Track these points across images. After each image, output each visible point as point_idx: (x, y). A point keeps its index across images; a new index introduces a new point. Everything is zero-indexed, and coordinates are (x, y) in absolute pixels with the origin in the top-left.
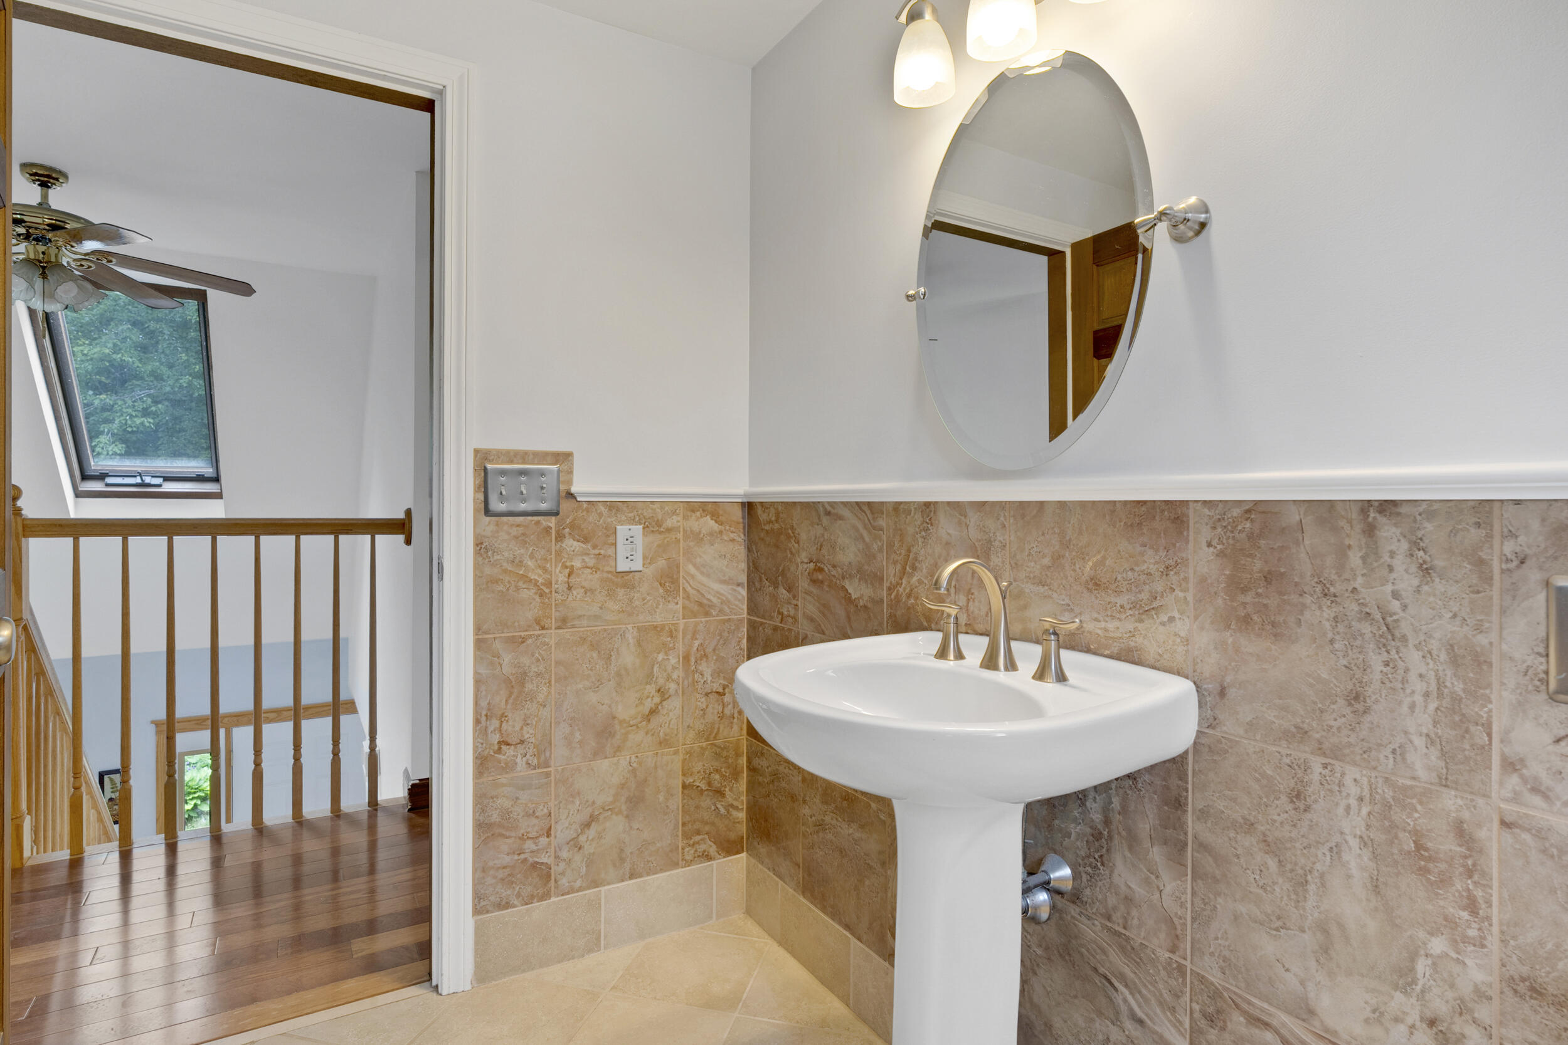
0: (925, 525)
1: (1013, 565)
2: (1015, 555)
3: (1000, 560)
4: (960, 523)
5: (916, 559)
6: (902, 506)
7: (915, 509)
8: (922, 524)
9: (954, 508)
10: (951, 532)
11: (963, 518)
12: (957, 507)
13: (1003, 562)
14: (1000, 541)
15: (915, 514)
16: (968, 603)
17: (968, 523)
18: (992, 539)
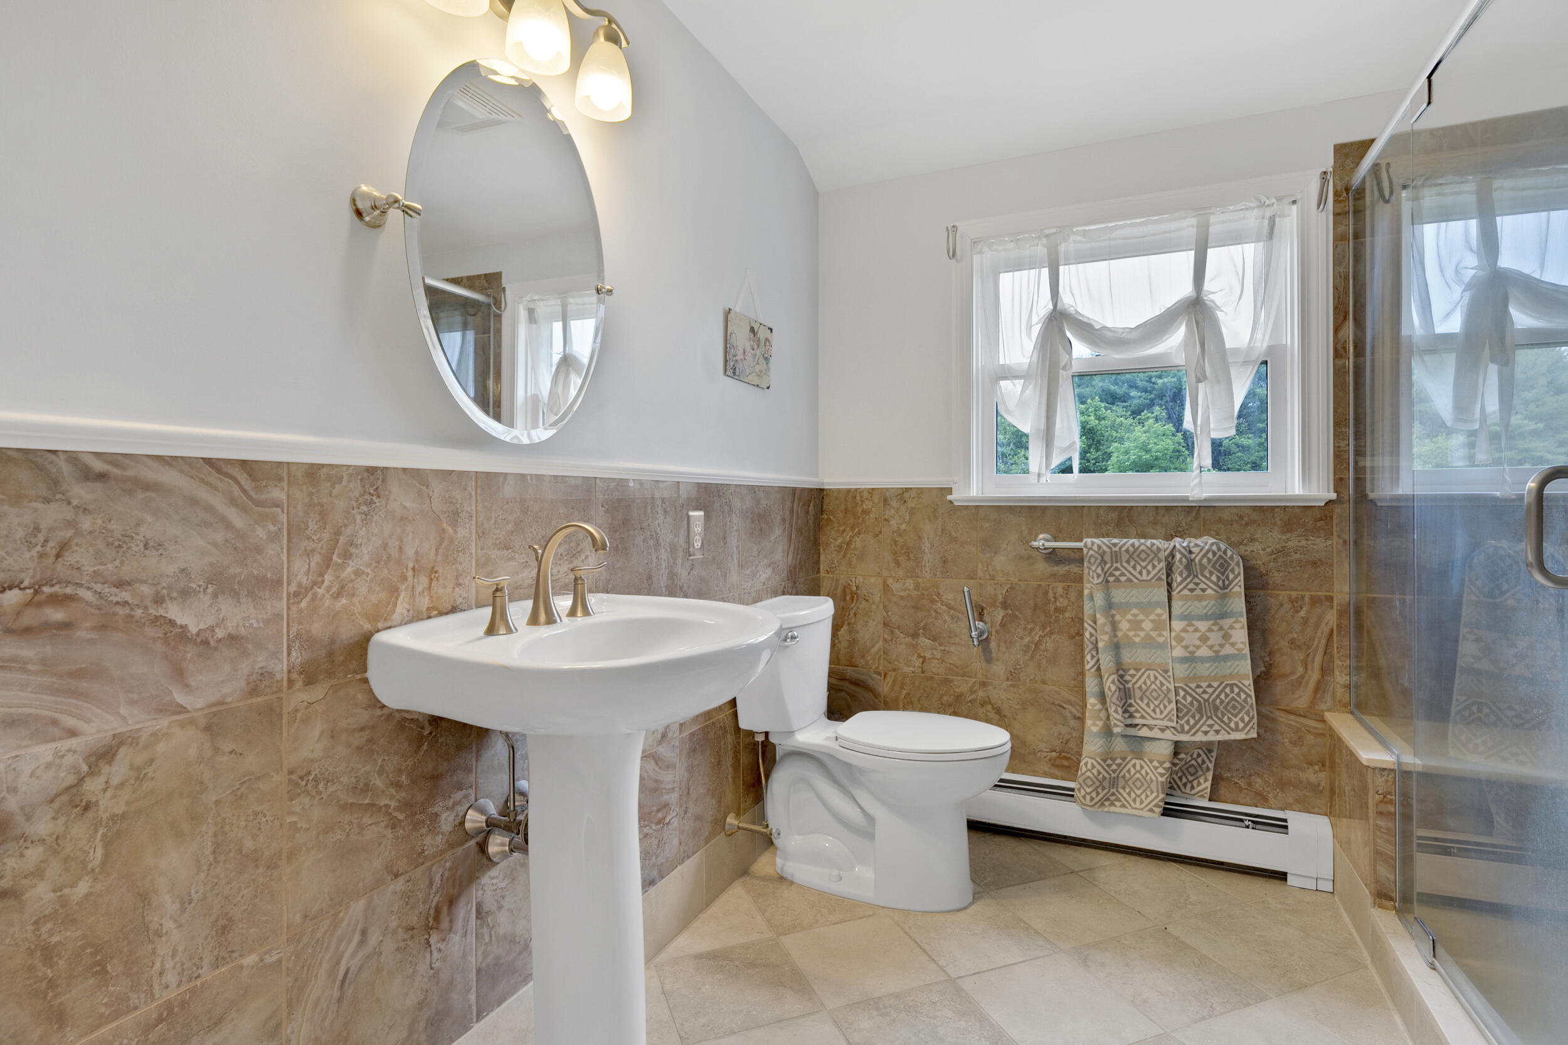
0: (367, 497)
1: (481, 535)
2: (482, 524)
3: (467, 530)
4: (420, 493)
5: (351, 543)
6: (324, 470)
7: (351, 475)
8: (362, 495)
9: (413, 477)
10: (408, 504)
11: (424, 488)
12: (416, 477)
13: (470, 533)
14: (467, 511)
15: (349, 482)
16: (431, 583)
17: (431, 494)
18: (459, 511)
